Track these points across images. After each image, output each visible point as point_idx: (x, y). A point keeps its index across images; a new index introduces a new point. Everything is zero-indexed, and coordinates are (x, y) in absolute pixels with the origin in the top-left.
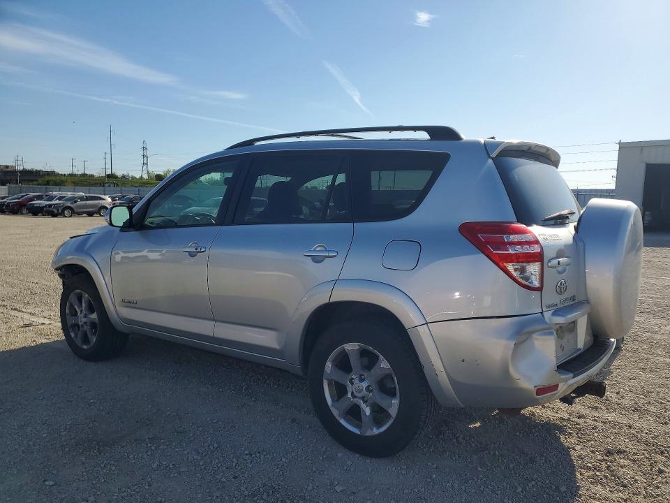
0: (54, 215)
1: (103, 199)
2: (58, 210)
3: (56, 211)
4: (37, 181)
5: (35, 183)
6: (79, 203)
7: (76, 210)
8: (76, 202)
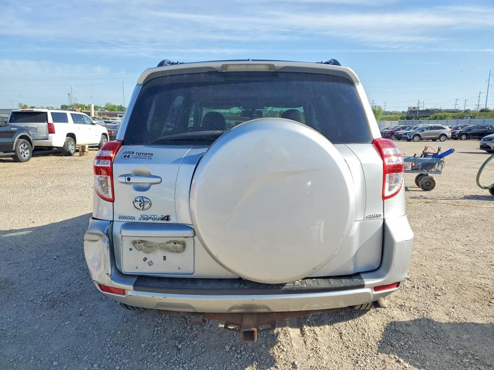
0: (409, 140)
1: (445, 129)
2: (410, 137)
3: (409, 137)
4: (429, 116)
5: (428, 118)
6: (426, 131)
7: (422, 137)
8: (423, 131)
